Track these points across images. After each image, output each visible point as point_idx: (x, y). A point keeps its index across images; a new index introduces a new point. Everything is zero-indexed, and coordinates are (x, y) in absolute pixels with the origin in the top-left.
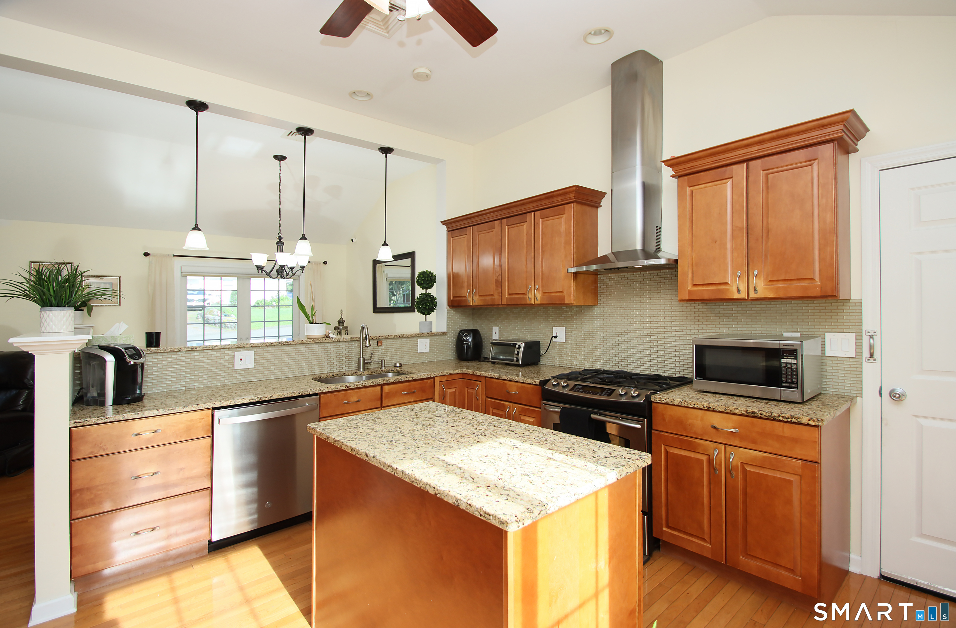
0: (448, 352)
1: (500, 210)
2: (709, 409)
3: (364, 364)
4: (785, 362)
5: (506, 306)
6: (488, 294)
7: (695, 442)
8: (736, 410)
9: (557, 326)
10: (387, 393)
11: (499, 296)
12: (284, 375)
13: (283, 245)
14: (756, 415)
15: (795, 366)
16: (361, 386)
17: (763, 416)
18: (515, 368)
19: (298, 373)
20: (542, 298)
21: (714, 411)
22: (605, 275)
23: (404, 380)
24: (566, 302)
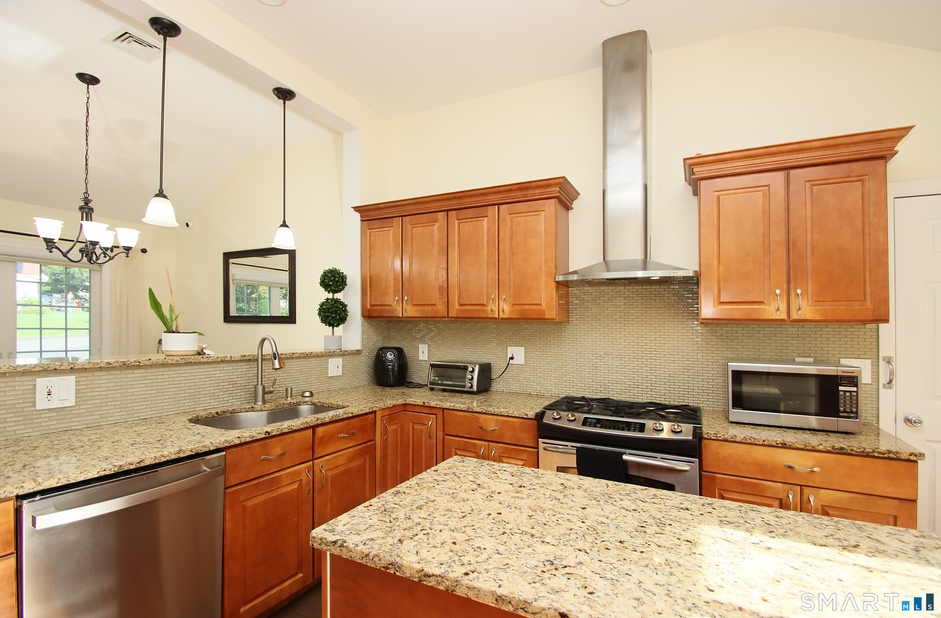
0: (363, 376)
1: (449, 199)
2: (784, 446)
3: (264, 393)
4: (844, 390)
5: (454, 319)
6: (428, 303)
7: (762, 484)
8: (820, 446)
9: (512, 345)
10: (321, 437)
11: (445, 306)
12: (131, 416)
13: (93, 211)
14: (844, 451)
15: (855, 394)
16: (287, 431)
17: (853, 453)
18: (469, 396)
19: (155, 412)
20: (512, 312)
21: (790, 448)
22: (578, 288)
23: (343, 417)
24: (546, 317)
